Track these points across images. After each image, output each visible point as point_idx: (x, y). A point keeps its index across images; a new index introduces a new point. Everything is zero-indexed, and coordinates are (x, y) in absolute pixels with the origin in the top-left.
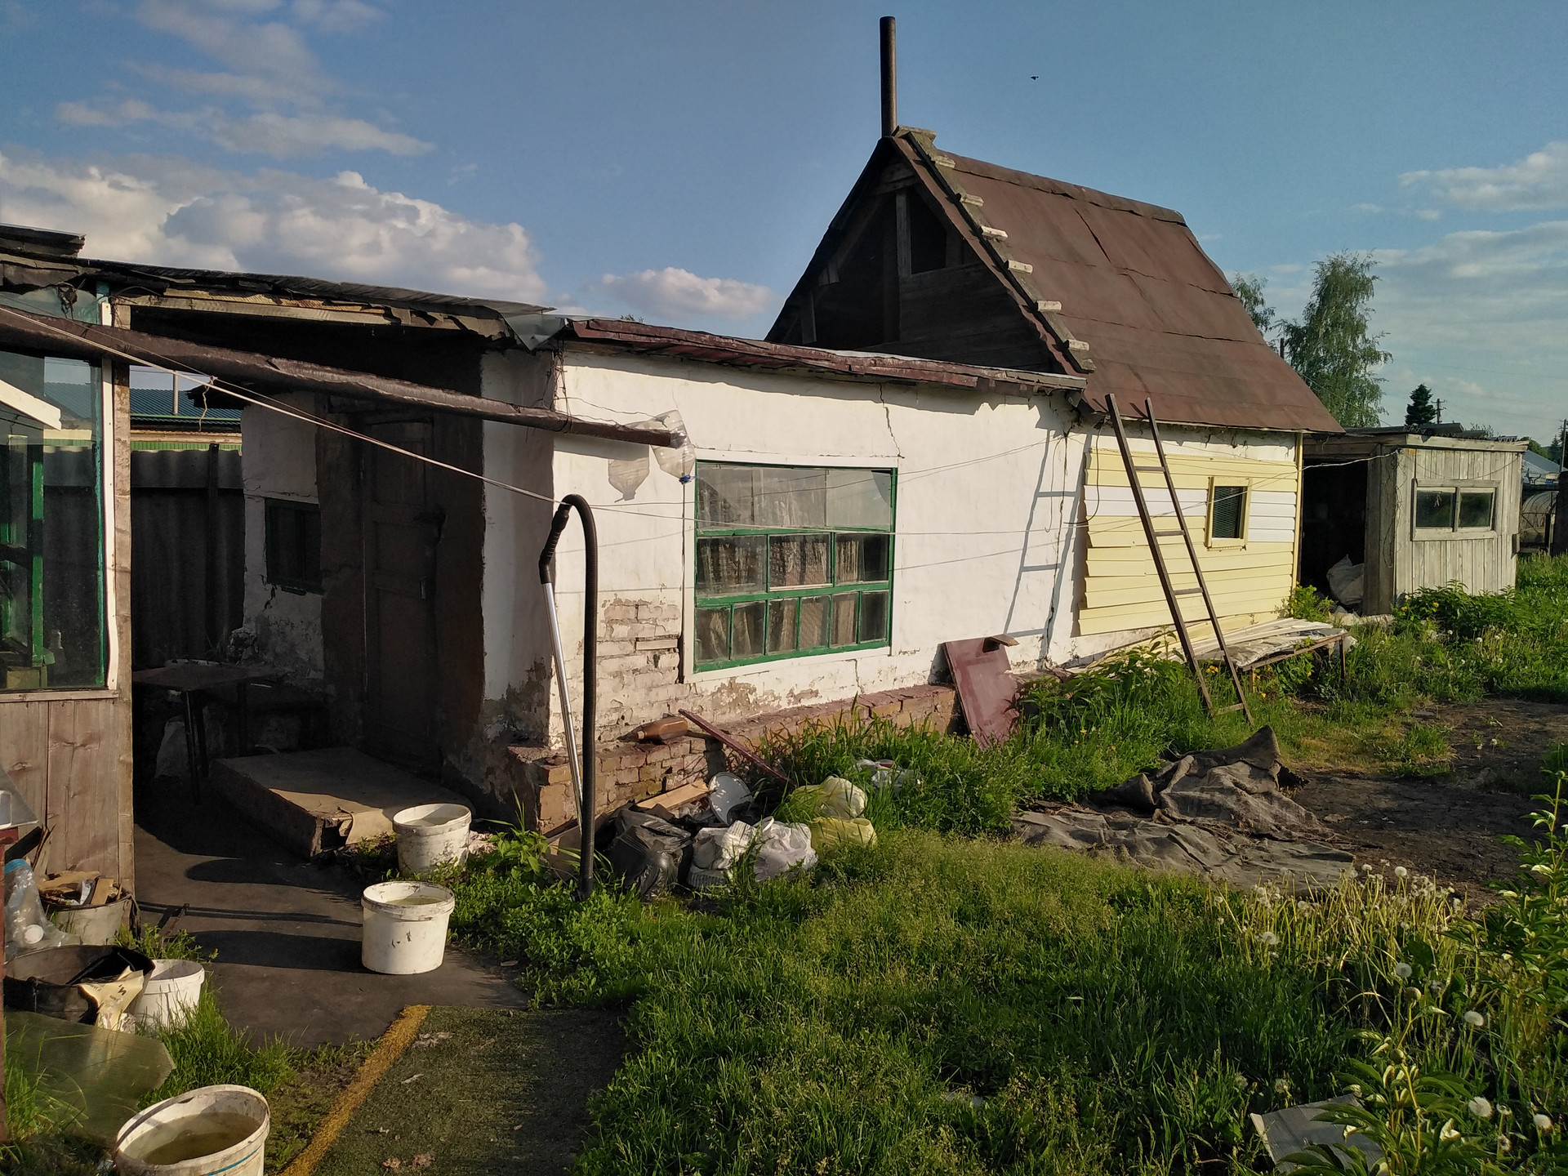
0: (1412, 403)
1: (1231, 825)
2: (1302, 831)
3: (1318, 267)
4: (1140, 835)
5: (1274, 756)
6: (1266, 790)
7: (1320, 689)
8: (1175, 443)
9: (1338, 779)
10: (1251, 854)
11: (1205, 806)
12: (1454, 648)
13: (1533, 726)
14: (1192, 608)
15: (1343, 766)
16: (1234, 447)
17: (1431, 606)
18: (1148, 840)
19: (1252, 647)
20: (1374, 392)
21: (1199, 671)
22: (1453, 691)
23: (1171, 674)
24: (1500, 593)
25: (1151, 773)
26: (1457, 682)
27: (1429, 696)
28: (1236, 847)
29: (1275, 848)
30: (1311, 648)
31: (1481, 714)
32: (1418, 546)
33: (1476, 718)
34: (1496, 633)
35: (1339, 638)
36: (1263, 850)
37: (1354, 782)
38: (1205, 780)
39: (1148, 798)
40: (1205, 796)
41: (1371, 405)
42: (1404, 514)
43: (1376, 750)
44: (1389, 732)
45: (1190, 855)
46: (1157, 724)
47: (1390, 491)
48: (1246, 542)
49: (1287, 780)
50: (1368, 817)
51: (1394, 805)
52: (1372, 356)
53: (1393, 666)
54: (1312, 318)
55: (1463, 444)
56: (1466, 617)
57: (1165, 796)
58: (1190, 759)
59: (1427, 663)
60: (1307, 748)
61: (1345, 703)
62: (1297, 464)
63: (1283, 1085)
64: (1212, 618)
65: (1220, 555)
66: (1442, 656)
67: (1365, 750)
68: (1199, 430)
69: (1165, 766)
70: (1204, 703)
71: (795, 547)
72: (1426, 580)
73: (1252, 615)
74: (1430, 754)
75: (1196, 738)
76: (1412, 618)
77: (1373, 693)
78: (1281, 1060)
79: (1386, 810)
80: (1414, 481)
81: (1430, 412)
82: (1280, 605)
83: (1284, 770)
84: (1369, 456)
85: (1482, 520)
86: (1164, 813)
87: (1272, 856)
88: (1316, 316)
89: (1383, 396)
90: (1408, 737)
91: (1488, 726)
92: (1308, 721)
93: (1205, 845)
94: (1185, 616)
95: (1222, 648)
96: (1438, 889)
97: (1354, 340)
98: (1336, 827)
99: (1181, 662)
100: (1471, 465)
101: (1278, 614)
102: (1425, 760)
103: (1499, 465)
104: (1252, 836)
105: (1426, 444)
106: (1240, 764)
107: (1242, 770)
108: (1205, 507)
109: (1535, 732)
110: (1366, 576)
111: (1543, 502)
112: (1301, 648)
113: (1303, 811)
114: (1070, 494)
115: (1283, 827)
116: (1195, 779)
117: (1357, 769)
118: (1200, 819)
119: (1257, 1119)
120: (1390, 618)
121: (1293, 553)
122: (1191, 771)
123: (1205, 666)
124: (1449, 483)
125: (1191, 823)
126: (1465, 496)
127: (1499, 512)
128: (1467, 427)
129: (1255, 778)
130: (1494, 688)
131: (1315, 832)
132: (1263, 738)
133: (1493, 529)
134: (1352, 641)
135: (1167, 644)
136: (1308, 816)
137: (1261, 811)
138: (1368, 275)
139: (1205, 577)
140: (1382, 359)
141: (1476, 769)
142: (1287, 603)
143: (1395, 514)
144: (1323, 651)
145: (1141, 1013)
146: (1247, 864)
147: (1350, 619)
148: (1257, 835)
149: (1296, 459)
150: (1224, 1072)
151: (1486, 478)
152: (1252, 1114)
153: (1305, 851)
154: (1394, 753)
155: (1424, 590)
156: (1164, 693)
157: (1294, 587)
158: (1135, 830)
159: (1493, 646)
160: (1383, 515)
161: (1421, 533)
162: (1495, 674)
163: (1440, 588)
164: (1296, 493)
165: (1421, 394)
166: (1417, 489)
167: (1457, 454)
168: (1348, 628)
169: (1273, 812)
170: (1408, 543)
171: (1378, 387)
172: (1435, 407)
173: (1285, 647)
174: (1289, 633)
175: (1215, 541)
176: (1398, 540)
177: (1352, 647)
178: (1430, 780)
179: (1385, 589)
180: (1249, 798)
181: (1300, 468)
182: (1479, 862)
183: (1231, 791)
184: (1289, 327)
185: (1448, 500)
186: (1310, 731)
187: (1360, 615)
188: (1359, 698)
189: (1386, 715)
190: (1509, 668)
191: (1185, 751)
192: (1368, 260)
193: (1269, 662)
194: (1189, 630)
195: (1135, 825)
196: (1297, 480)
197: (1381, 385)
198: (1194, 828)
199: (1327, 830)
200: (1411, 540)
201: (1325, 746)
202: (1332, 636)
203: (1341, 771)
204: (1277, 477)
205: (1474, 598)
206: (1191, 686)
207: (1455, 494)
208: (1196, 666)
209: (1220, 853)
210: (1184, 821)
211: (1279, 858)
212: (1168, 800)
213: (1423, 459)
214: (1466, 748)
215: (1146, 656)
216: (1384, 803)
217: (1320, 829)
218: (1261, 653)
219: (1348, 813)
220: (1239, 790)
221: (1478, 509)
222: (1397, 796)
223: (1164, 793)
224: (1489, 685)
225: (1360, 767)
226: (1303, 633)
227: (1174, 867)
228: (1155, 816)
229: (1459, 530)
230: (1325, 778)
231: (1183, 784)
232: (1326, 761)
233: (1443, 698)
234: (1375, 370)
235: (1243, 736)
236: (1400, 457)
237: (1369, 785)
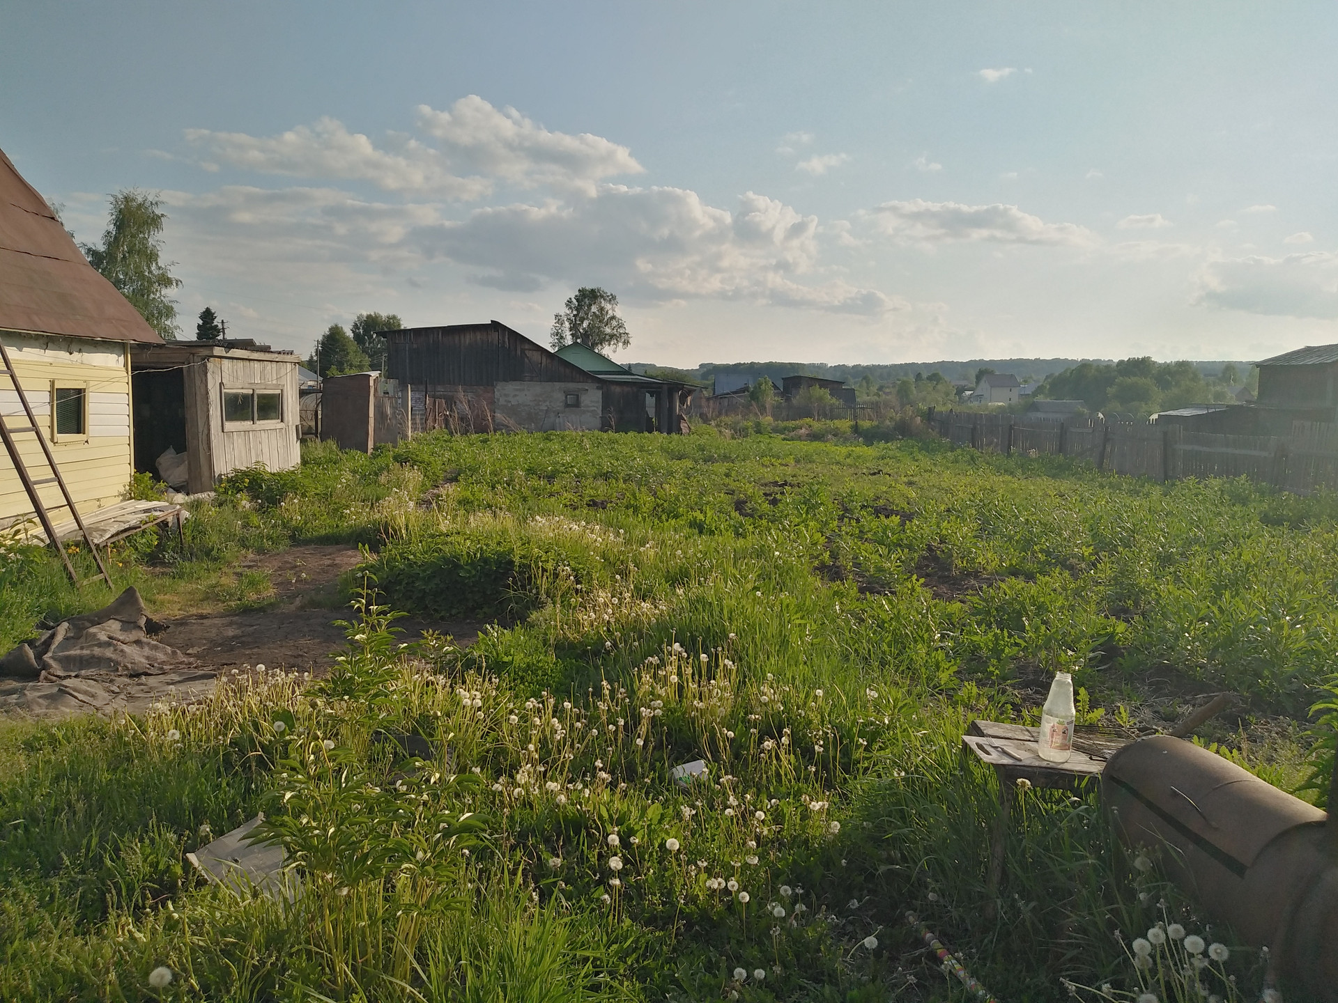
0: (201, 322)
1: (112, 671)
2: (171, 664)
3: (112, 199)
4: (30, 695)
5: (140, 610)
6: (137, 638)
7: (164, 556)
8: (15, 348)
9: (193, 621)
10: (134, 690)
11: (87, 660)
12: (264, 513)
13: (329, 562)
14: (49, 496)
15: (194, 611)
16: (71, 354)
17: (243, 482)
18: (39, 697)
19: (105, 526)
20: (169, 312)
21: (63, 551)
22: (267, 544)
23: (35, 556)
24: (293, 469)
25: (31, 643)
26: (269, 538)
27: (250, 550)
28: (118, 687)
29: (152, 681)
30: (155, 522)
31: (290, 559)
32: (229, 437)
33: (287, 562)
34: (292, 499)
35: (176, 513)
36: (142, 684)
37: (204, 621)
38: (82, 640)
39: (32, 665)
40: (86, 652)
41: (168, 323)
42: (215, 412)
43: (217, 595)
44: (224, 580)
45: (81, 701)
46: (28, 601)
47: (203, 391)
48: (88, 437)
49: (153, 628)
50: (220, 645)
51: (238, 632)
52: (166, 281)
53: (220, 531)
54: (110, 244)
55: (256, 355)
56: (269, 489)
57: (48, 660)
58: (65, 625)
59: (246, 526)
60: (162, 603)
61: (187, 564)
62: (127, 369)
64: (70, 504)
65: (67, 448)
66: (255, 520)
67: (211, 595)
68: (37, 337)
69: (43, 634)
70: (70, 577)
72: (237, 463)
73: (98, 500)
74: (258, 592)
75: (67, 607)
76: (230, 493)
77: (208, 553)
79: (233, 637)
80: (221, 384)
81: (216, 330)
82: (122, 490)
83: (149, 621)
84: (183, 363)
85: (273, 415)
86: (49, 673)
87: (151, 688)
88: (113, 243)
89: (177, 316)
90: (241, 582)
91: (296, 567)
92: (159, 582)
93: (93, 690)
94: (45, 504)
95: (81, 529)
97: (149, 268)
98: (197, 656)
99: (42, 545)
100: (262, 372)
101: (121, 498)
102: (255, 596)
103: (283, 372)
104: (131, 676)
105: (228, 355)
106: (111, 621)
107: (114, 626)
108: (48, 407)
109: (329, 566)
110: (189, 464)
111: (311, 401)
112: (146, 523)
113: (169, 649)
115: (156, 665)
116: (72, 641)
117: (205, 611)
118: (83, 672)
120: (213, 494)
121: (129, 445)
122: (68, 635)
123: (67, 546)
124: (247, 386)
125: (76, 676)
126: (260, 396)
127: (285, 408)
128: (258, 342)
129: (126, 631)
130: (297, 538)
131: (182, 663)
133: (282, 421)
134: (186, 514)
135: (26, 531)
136: (174, 653)
137: (136, 656)
138: (158, 212)
139: (60, 469)
140: (174, 284)
141: (292, 597)
142: (128, 488)
143: (208, 411)
144: (164, 524)
146: (130, 698)
147: (180, 498)
148: (135, 675)
149: (126, 365)
150: (160, 834)
151: (274, 382)
153: (177, 678)
154: (231, 595)
155: (235, 470)
156: (30, 573)
157: (133, 474)
158: (26, 692)
159: (293, 509)
160: (199, 412)
161: (229, 426)
162: (296, 529)
163: (247, 468)
164: (128, 394)
165: (208, 316)
166: (224, 391)
167: (252, 363)
168: (181, 505)
169: (146, 654)
170: (221, 433)
171: (172, 308)
172: (220, 326)
173: (133, 523)
174: (135, 512)
175: (60, 437)
176: (212, 431)
177: (186, 519)
178: (262, 609)
179: (205, 469)
180: (125, 647)
181: (130, 373)
182: (307, 659)
183: (108, 644)
184: (89, 250)
185: (247, 399)
186: (162, 589)
187: (188, 494)
188: (197, 559)
189: (220, 569)
190: (306, 523)
191: (58, 622)
192: (157, 199)
193: (120, 537)
194: (50, 516)
195: (24, 688)
196: (128, 383)
197: (174, 305)
198: (80, 679)
199: (192, 659)
200: (223, 431)
201: (176, 599)
202: (170, 511)
203: (193, 615)
204: (111, 380)
205: (274, 474)
206: (56, 564)
207: (253, 395)
208: (60, 546)
209: (107, 694)
210: (70, 677)
211: (156, 688)
212: (52, 662)
213: (226, 368)
214: (284, 584)
215: (8, 542)
216: (230, 632)
217: (185, 660)
218: (113, 530)
219: (204, 645)
220: (115, 642)
221: (269, 406)
222: (240, 625)
223: (47, 657)
224: (292, 537)
225: (207, 609)
226: (146, 511)
227: (69, 712)
228: (42, 677)
229: (258, 422)
230: (182, 623)
231: (62, 646)
232: (179, 610)
233: (261, 551)
234: (169, 293)
235: (110, 599)
236: (209, 365)
237: (217, 621)
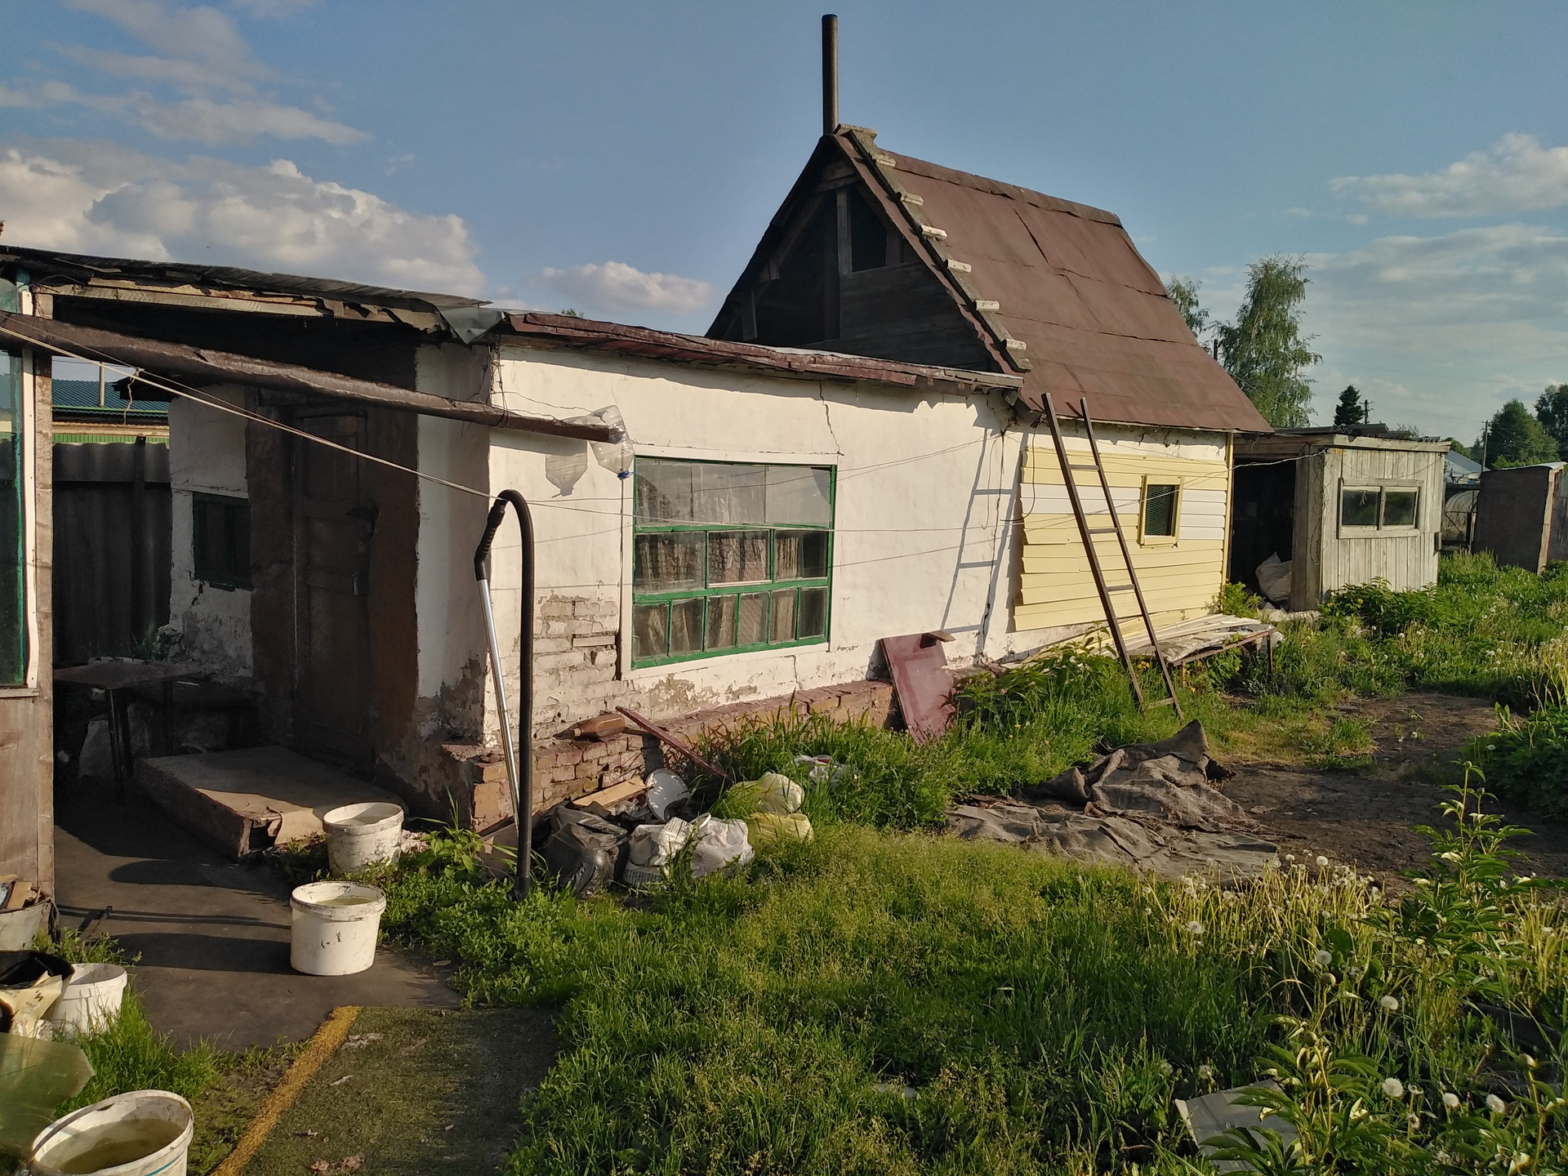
0: (1340, 403)
1: (1160, 817)
2: (1228, 822)
3: (1250, 270)
4: (1073, 827)
5: (1202, 749)
6: (1195, 783)
7: (1248, 684)
8: (1109, 442)
9: (1265, 772)
10: (1180, 845)
11: (1135, 799)
12: (1378, 643)
13: (1453, 719)
14: (1123, 604)
15: (1269, 758)
16: (1167, 446)
17: (1356, 602)
18: (1080, 832)
19: (1183, 642)
20: (1304, 393)
21: (1131, 667)
22: (1376, 685)
23: (1103, 670)
24: (1422, 589)
25: (1083, 767)
26: (1380, 677)
27: (1353, 690)
28: (1165, 838)
29: (1203, 839)
30: (1240, 644)
31: (1403, 708)
32: (1344, 545)
33: (1398, 712)
34: (1417, 629)
35: (1266, 634)
36: (1191, 841)
37: (1279, 774)
38: (1136, 773)
39: (1080, 792)
40: (1136, 789)
41: (1301, 405)
42: (1330, 513)
43: (1301, 743)
44: (1314, 725)
45: (1121, 847)
46: (1090, 718)
47: (1318, 490)
48: (1178, 539)
49: (1215, 773)
50: (1292, 809)
51: (1316, 796)
52: (1303, 357)
53: (1318, 661)
54: (1245, 320)
55: (1388, 444)
56: (1389, 613)
57: (1096, 790)
58: (1121, 752)
59: (1351, 659)
60: (1235, 742)
61: (1272, 697)
62: (1228, 463)
63: (1207, 1071)
64: (1144, 615)
65: (1152, 552)
66: (1365, 651)
67: (1294, 742)
68: (1132, 429)
69: (1097, 759)
70: (1136, 698)
71: (734, 543)
72: (1352, 578)
73: (1183, 611)
74: (1353, 747)
75: (1127, 731)
76: (1337, 614)
77: (1299, 688)
78: (1205, 1046)
79: (1310, 802)
80: (1341, 480)
81: (1359, 412)
82: (1210, 602)
83: (1212, 763)
84: (1297, 455)
85: (1406, 519)
86: (1095, 806)
87: (1199, 848)
88: (1249, 317)
89: (1313, 397)
90: (1332, 731)
91: (1409, 720)
92: (1236, 714)
93: (1135, 837)
94: (1118, 613)
95: (1153, 644)
96: (1358, 879)
97: (1286, 343)
98: (1261, 818)
99: (1114, 657)
100: (1395, 465)
101: (1208, 610)
102: (1348, 752)
103: (1423, 465)
104: (1181, 828)
105: (1352, 444)
106: (1170, 757)
107: (1171, 763)
108: (1138, 505)
109: (1454, 725)
110: (1293, 575)
111: (1465, 501)
112: (1230, 643)
113: (1230, 803)
114: (1006, 492)
115: (1211, 819)
116: (1125, 772)
117: (1282, 761)
118: (1130, 811)
119: (1181, 1105)
120: (1317, 614)
121: (1223, 550)
122: (1123, 764)
123: (1136, 661)
124: (1374, 482)
125: (1122, 816)
126: (1389, 495)
127: (1422, 511)
128: (1392, 427)
129: (1184, 771)
130: (1415, 681)
131: (1242, 823)
132: (1192, 731)
133: (1416, 527)
134: (1278, 636)
135: (1100, 640)
136: (1235, 808)
137: (1190, 803)
138: (1300, 278)
139: (1137, 573)
140: (1313, 360)
141: (1397, 761)
142: (1216, 599)
143: (1321, 512)
144: (1251, 646)
145: (1070, 1001)
146: (1175, 855)
147: (1278, 615)
148: (1186, 827)
149: (1227, 458)
150: (1150, 1059)
151: (1410, 478)
152: (1176, 1100)
153: (1232, 843)
154: (1318, 746)
155: (1350, 587)
156: (1096, 688)
157: (1224, 583)
158: (1068, 823)
159: (1415, 642)
160: (1310, 514)
161: (1346, 531)
162: (1416, 669)
163: (1364, 584)
164: (1226, 492)
165: (1349, 395)
166: (1343, 488)
167: (1382, 454)
168: (1275, 624)
169: (1201, 804)
170: (1334, 540)
171: (1308, 388)
172: (1363, 408)
173: (1214, 642)
174: (1217, 629)
175: (1146, 538)
176: (1324, 538)
177: (1279, 642)
178: (1353, 772)
179: (1311, 584)
180: (1178, 790)
181: (1231, 467)
182: (1400, 852)
183: (1160, 784)
184: (1222, 328)
185: (1372, 499)
186: (1237, 725)
187: (1287, 611)
188: (1286, 692)
189: (1311, 709)
190: (1430, 664)
191: (1116, 746)
192: (1300, 263)
193: (1199, 657)
194: (1121, 626)
195: (1067, 818)
196: (1227, 479)
197: (1311, 386)
198: (1124, 820)
199: (1254, 822)
200: (1338, 538)
201: (1252, 739)
202: (1260, 631)
203: (1268, 763)
204: (1208, 476)
205: (1397, 595)
206: (1123, 682)
207: (1380, 493)
208: (1128, 661)
209: (1149, 845)
210: (1115, 814)
211: (1205, 849)
212: (1099, 793)
213: (1349, 460)
214: (1388, 741)
215: (1079, 651)
216: (1308, 795)
217: (1246, 820)
218: (1191, 649)
219: (1273, 805)
220: (1168, 783)
221: (1402, 508)
222: (1322, 788)
223: (1096, 786)
224: (1410, 680)
225: (1286, 759)
226: (1232, 629)
227: (1104, 859)
228: (1087, 809)
229: (1384, 528)
230: (1252, 771)
231: (1114, 778)
232: (1253, 754)
233: (1367, 693)
234: (1305, 371)
235: (1172, 729)
236: (1327, 457)
237: (1294, 777)
